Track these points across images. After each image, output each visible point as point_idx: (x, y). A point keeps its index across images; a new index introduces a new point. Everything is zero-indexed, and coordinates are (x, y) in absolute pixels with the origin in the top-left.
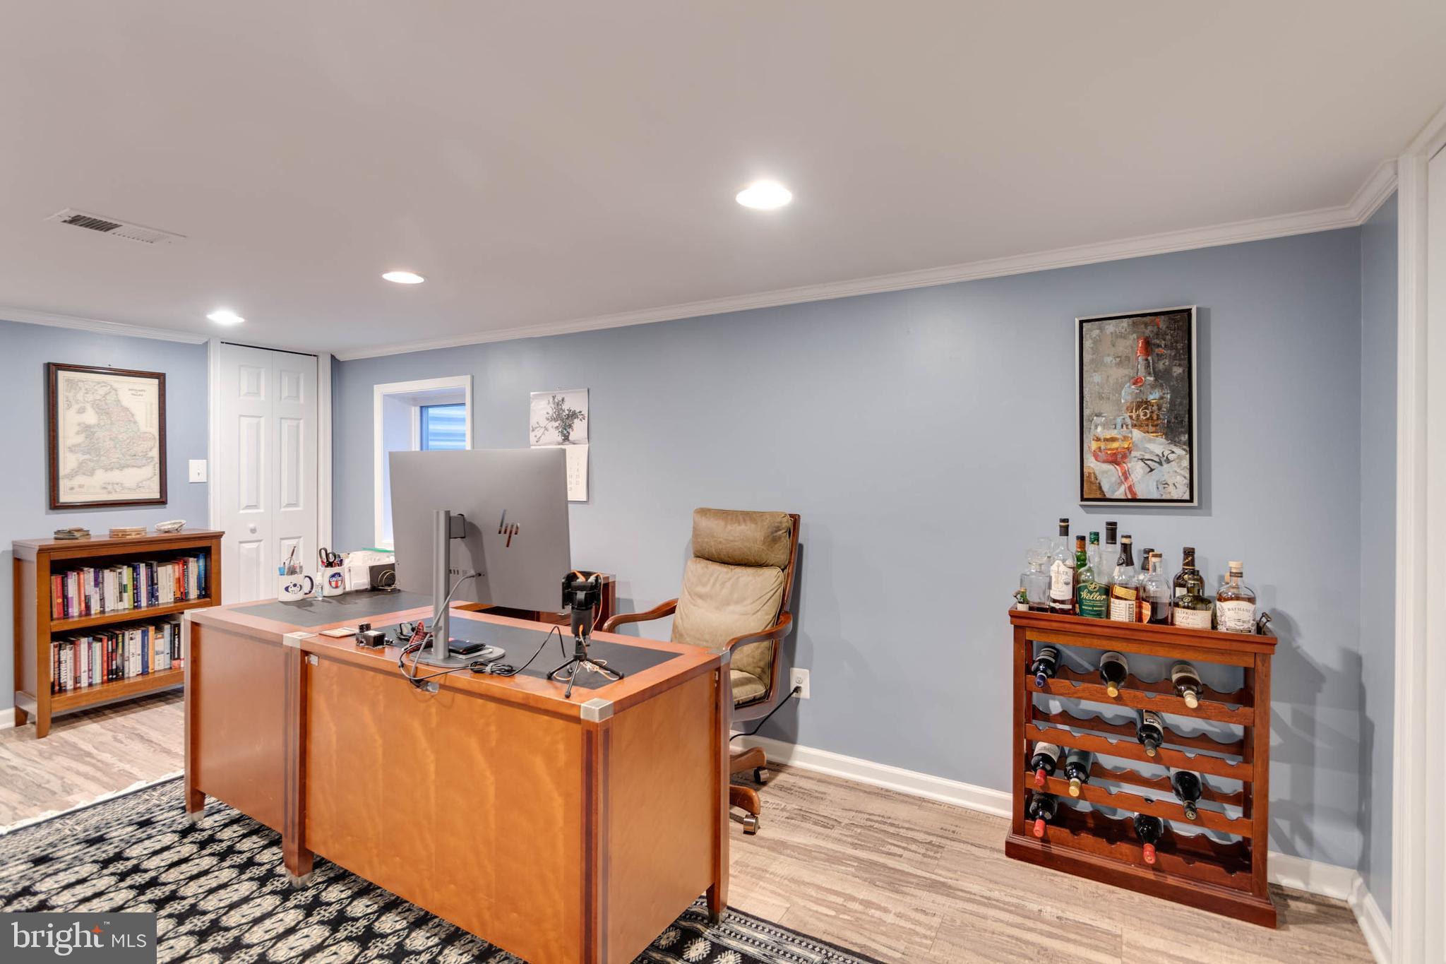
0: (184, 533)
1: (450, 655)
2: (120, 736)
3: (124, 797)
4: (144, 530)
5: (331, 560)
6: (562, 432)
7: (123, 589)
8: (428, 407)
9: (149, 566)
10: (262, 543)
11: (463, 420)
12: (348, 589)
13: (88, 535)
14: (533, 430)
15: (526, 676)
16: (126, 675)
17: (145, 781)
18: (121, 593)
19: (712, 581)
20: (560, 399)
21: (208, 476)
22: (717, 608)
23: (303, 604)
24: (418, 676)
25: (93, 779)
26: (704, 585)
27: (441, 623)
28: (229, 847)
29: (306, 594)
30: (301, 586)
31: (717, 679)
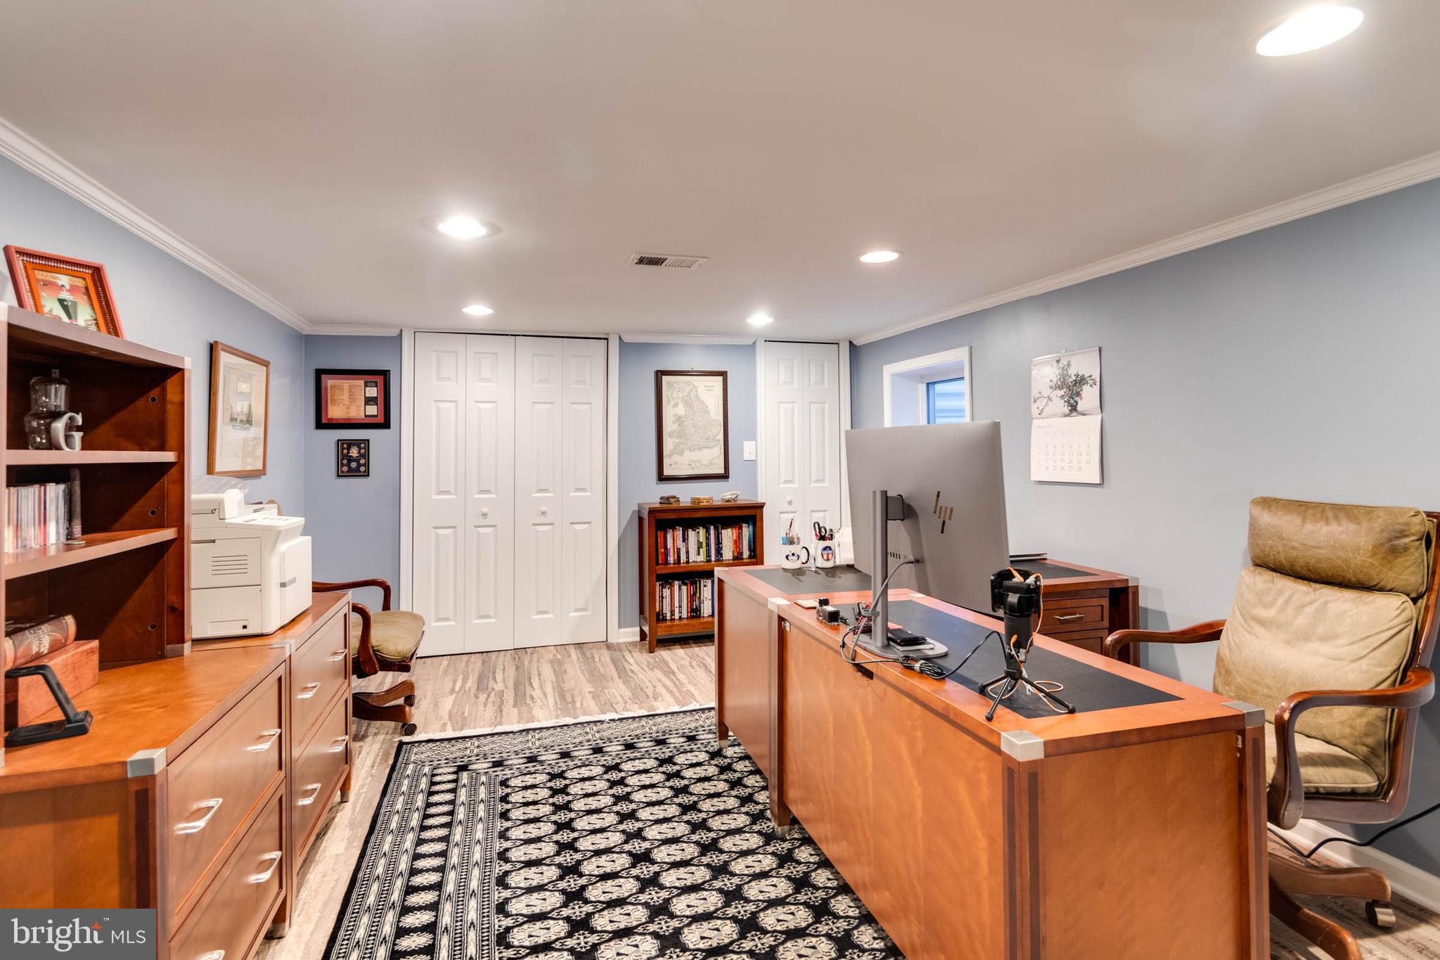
0: (740, 502)
1: (889, 643)
2: (694, 663)
3: (685, 712)
4: (711, 499)
5: (823, 534)
6: (1068, 402)
7: (700, 545)
8: (934, 383)
9: (716, 529)
10: (797, 514)
11: (961, 395)
12: (838, 563)
13: (679, 501)
14: (1035, 401)
15: (957, 684)
16: (702, 615)
17: (699, 704)
18: (698, 548)
19: (1281, 601)
20: (1066, 363)
21: (756, 456)
22: (1288, 643)
23: (798, 573)
24: (856, 660)
25: (671, 692)
26: (1267, 606)
27: (879, 608)
28: (738, 778)
29: (803, 563)
30: (798, 556)
31: (1240, 746)
